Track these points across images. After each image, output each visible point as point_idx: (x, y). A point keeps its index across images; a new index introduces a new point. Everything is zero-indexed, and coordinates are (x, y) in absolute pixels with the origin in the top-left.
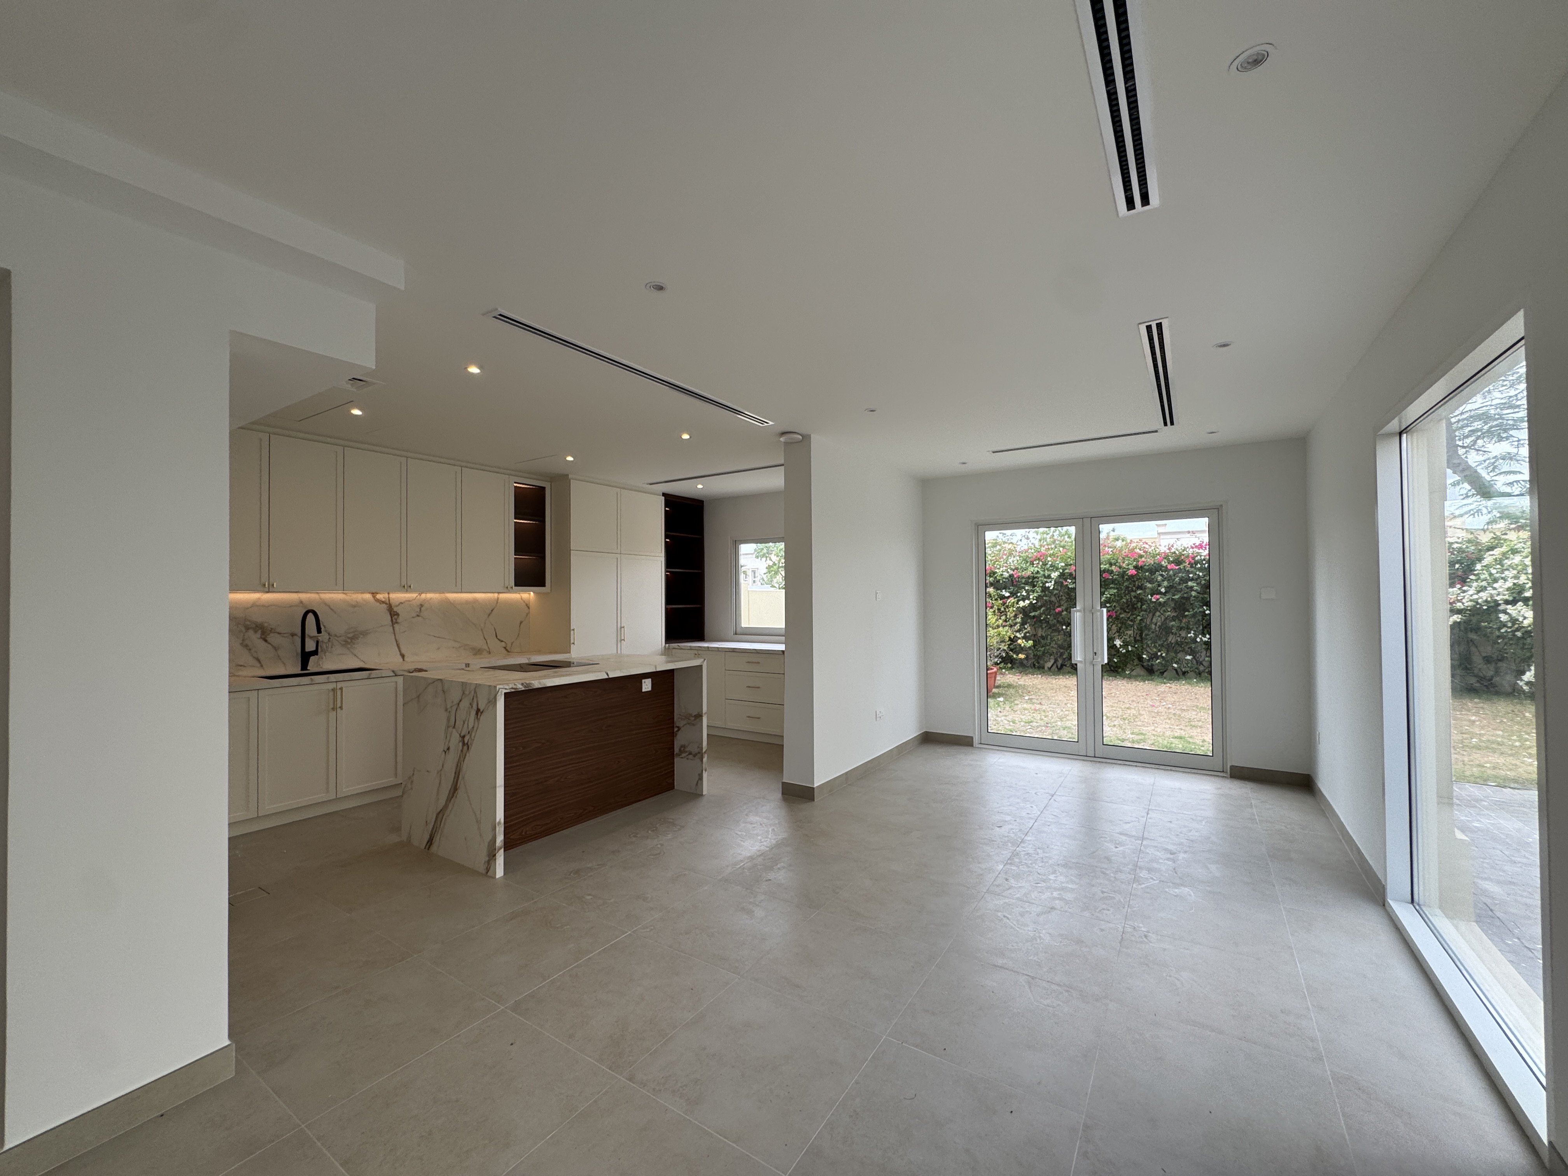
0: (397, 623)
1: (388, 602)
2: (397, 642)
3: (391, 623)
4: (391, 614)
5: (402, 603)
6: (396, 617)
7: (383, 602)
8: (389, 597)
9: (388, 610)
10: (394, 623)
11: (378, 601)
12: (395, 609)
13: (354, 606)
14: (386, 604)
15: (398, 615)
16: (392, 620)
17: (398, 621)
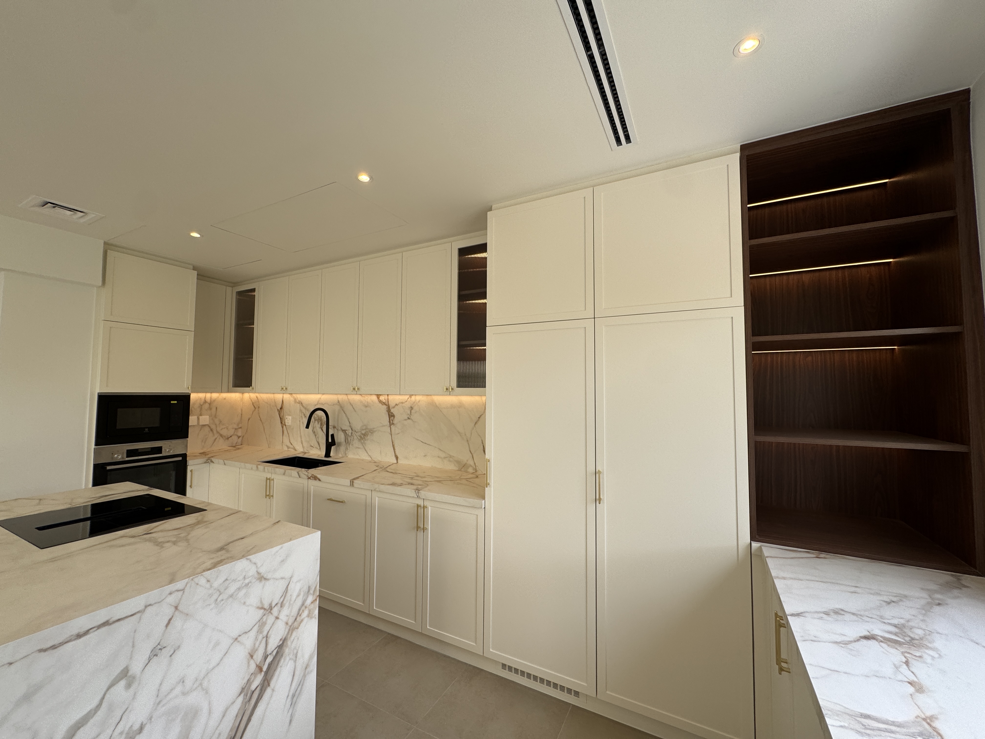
0: (393, 424)
1: (387, 403)
2: (393, 443)
3: (389, 423)
4: (389, 415)
5: (396, 405)
6: (392, 418)
7: (384, 403)
8: (388, 399)
9: (387, 411)
10: (391, 424)
11: (380, 402)
12: (392, 410)
13: (366, 407)
14: (386, 405)
15: (394, 416)
16: (390, 422)
17: (394, 422)
